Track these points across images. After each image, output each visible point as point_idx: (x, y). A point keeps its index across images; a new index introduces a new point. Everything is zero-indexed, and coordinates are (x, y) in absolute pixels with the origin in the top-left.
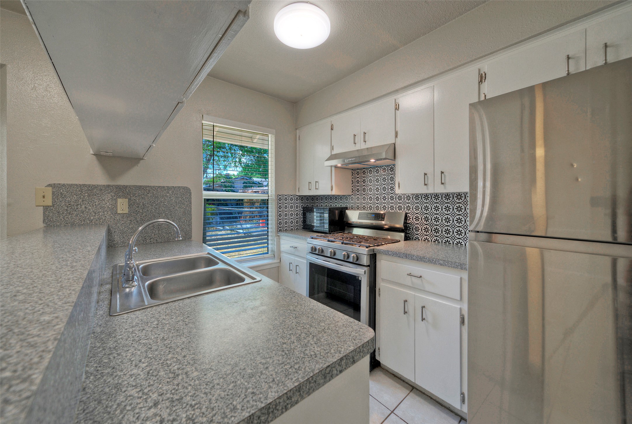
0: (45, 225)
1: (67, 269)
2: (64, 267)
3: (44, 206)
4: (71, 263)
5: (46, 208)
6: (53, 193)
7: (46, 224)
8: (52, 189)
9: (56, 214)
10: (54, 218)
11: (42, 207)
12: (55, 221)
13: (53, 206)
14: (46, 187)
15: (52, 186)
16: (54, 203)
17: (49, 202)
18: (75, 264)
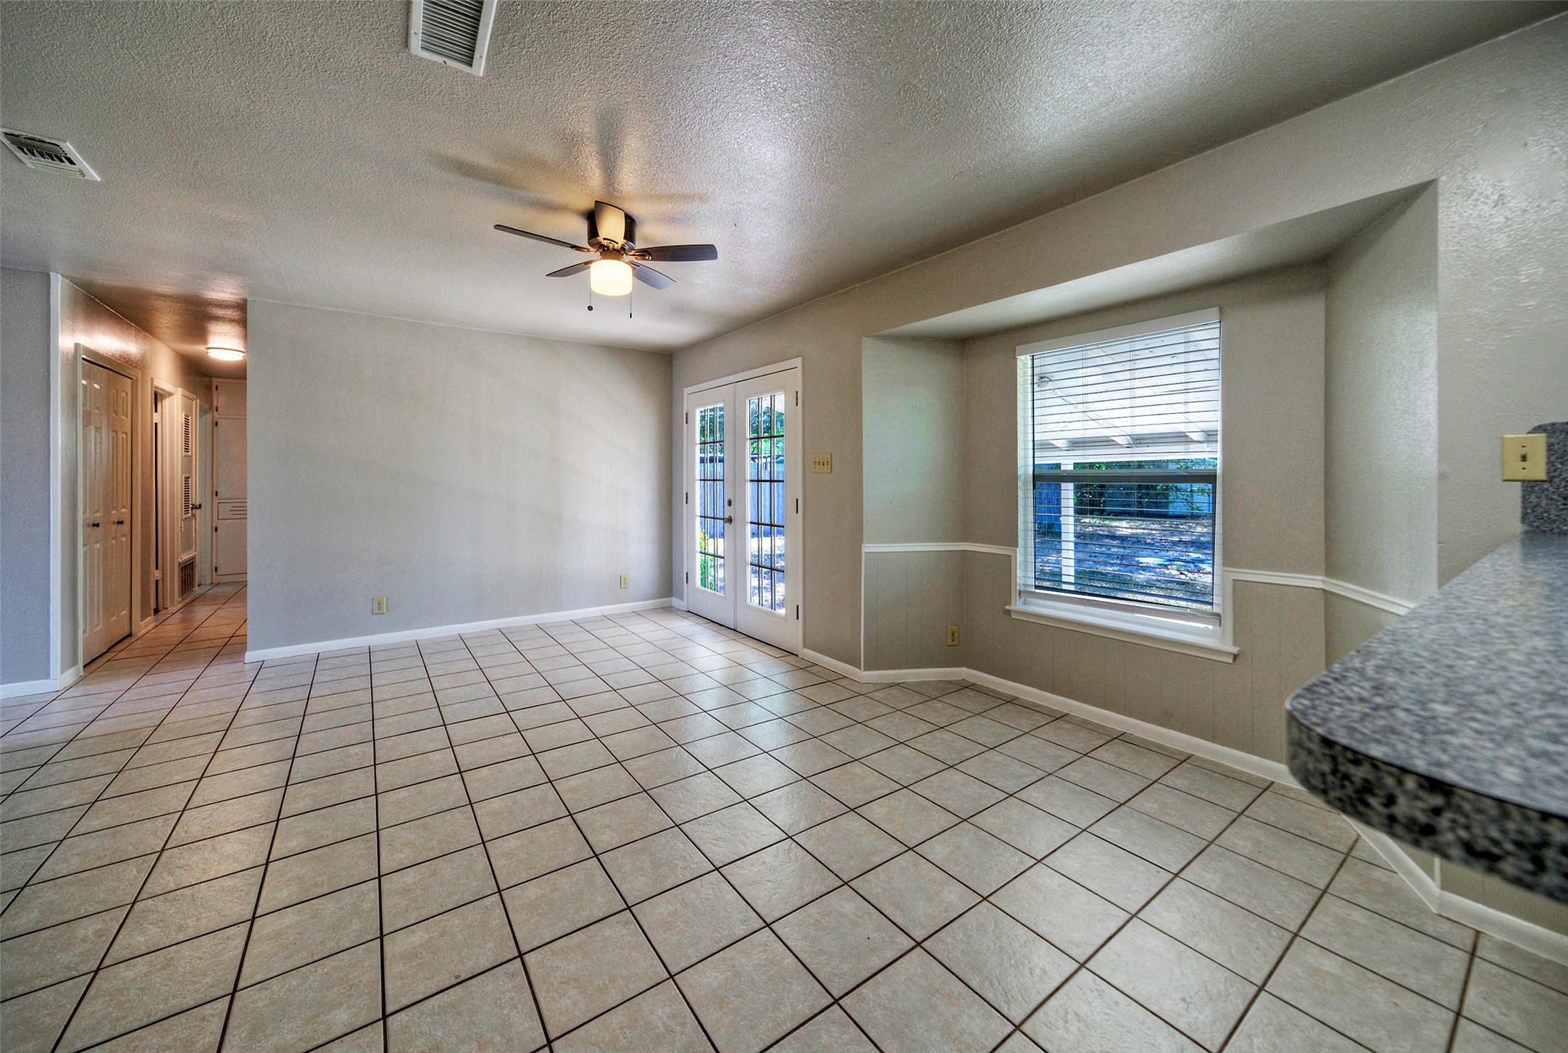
0: (1527, 528)
1: (1356, 689)
2: (1353, 676)
3: (1523, 481)
4: (1379, 669)
5: (1529, 487)
6: (1550, 447)
7: (1530, 524)
8: (1548, 437)
9: (1559, 503)
10: (1552, 512)
11: (1519, 484)
12: (1555, 521)
13: (1550, 480)
14: (1529, 433)
15: (1545, 431)
16: (1552, 474)
17: (1538, 469)
18: (1391, 678)
